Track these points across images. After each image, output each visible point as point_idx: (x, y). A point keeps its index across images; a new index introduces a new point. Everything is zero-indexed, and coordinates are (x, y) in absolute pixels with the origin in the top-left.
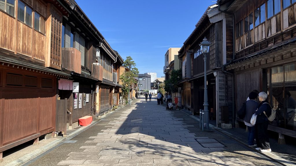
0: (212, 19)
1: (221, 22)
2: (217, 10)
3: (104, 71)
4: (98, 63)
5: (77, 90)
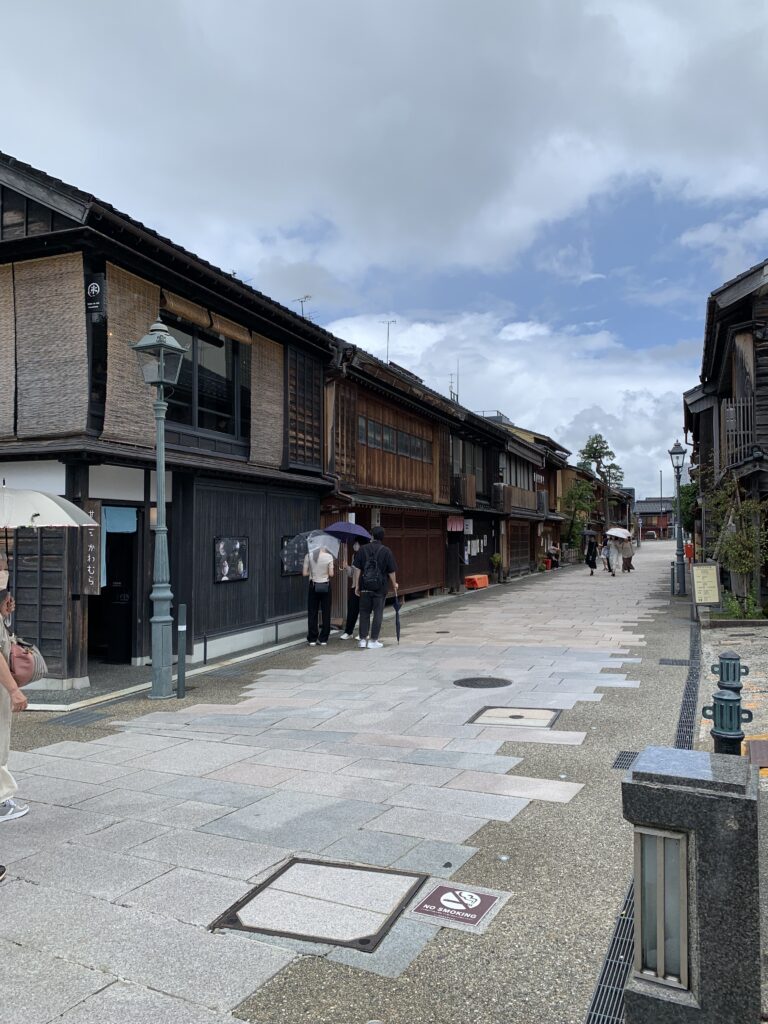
1: (709, 410)
2: (701, 391)
3: (516, 493)
4: (502, 481)
5: (470, 531)
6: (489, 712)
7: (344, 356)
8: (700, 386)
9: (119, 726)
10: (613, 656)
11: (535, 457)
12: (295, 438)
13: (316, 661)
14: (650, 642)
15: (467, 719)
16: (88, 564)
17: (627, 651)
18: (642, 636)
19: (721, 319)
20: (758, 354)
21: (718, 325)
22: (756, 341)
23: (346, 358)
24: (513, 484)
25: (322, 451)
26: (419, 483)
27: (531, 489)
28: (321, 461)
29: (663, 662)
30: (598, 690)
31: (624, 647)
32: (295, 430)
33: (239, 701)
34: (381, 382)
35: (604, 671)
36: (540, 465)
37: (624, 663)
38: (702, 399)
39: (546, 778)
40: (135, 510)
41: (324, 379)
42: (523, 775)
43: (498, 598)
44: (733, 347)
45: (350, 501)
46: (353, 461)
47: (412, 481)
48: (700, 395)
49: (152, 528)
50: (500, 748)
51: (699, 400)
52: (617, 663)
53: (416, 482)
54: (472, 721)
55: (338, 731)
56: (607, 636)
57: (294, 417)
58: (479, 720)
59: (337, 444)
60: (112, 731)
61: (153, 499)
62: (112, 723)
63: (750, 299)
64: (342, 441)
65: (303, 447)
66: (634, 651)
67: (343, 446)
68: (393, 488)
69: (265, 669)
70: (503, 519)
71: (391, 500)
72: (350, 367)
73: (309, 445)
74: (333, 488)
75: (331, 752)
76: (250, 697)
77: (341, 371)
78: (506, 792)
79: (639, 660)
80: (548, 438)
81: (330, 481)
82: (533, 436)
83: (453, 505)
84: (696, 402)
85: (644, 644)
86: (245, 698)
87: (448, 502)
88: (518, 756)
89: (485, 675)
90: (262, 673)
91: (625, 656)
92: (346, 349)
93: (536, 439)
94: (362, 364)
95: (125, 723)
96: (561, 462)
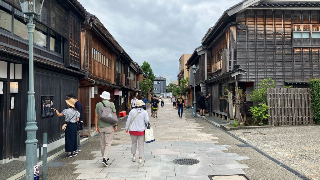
0: (199, 53)
1: (204, 54)
2: (202, 48)
4: (128, 77)
5: (121, 95)
7: (91, 19)
8: (202, 46)
11: (136, 69)
12: (71, 53)
13: (94, 154)
20: (237, 34)
22: (237, 29)
23: (91, 20)
25: (80, 60)
26: (108, 76)
27: (134, 80)
28: (79, 64)
29: (239, 146)
32: (71, 49)
37: (226, 147)
41: (81, 29)
46: (91, 65)
47: (106, 75)
48: (201, 49)
57: (71, 44)
63: (236, 14)
64: (88, 56)
65: (74, 57)
66: (219, 141)
67: (88, 58)
68: (101, 78)
70: (129, 91)
72: (93, 24)
73: (76, 56)
74: (86, 76)
77: (90, 26)
81: (84, 73)
84: (200, 51)
87: (116, 84)
90: (74, 163)
91: (220, 144)
92: (92, 17)
94: (97, 24)
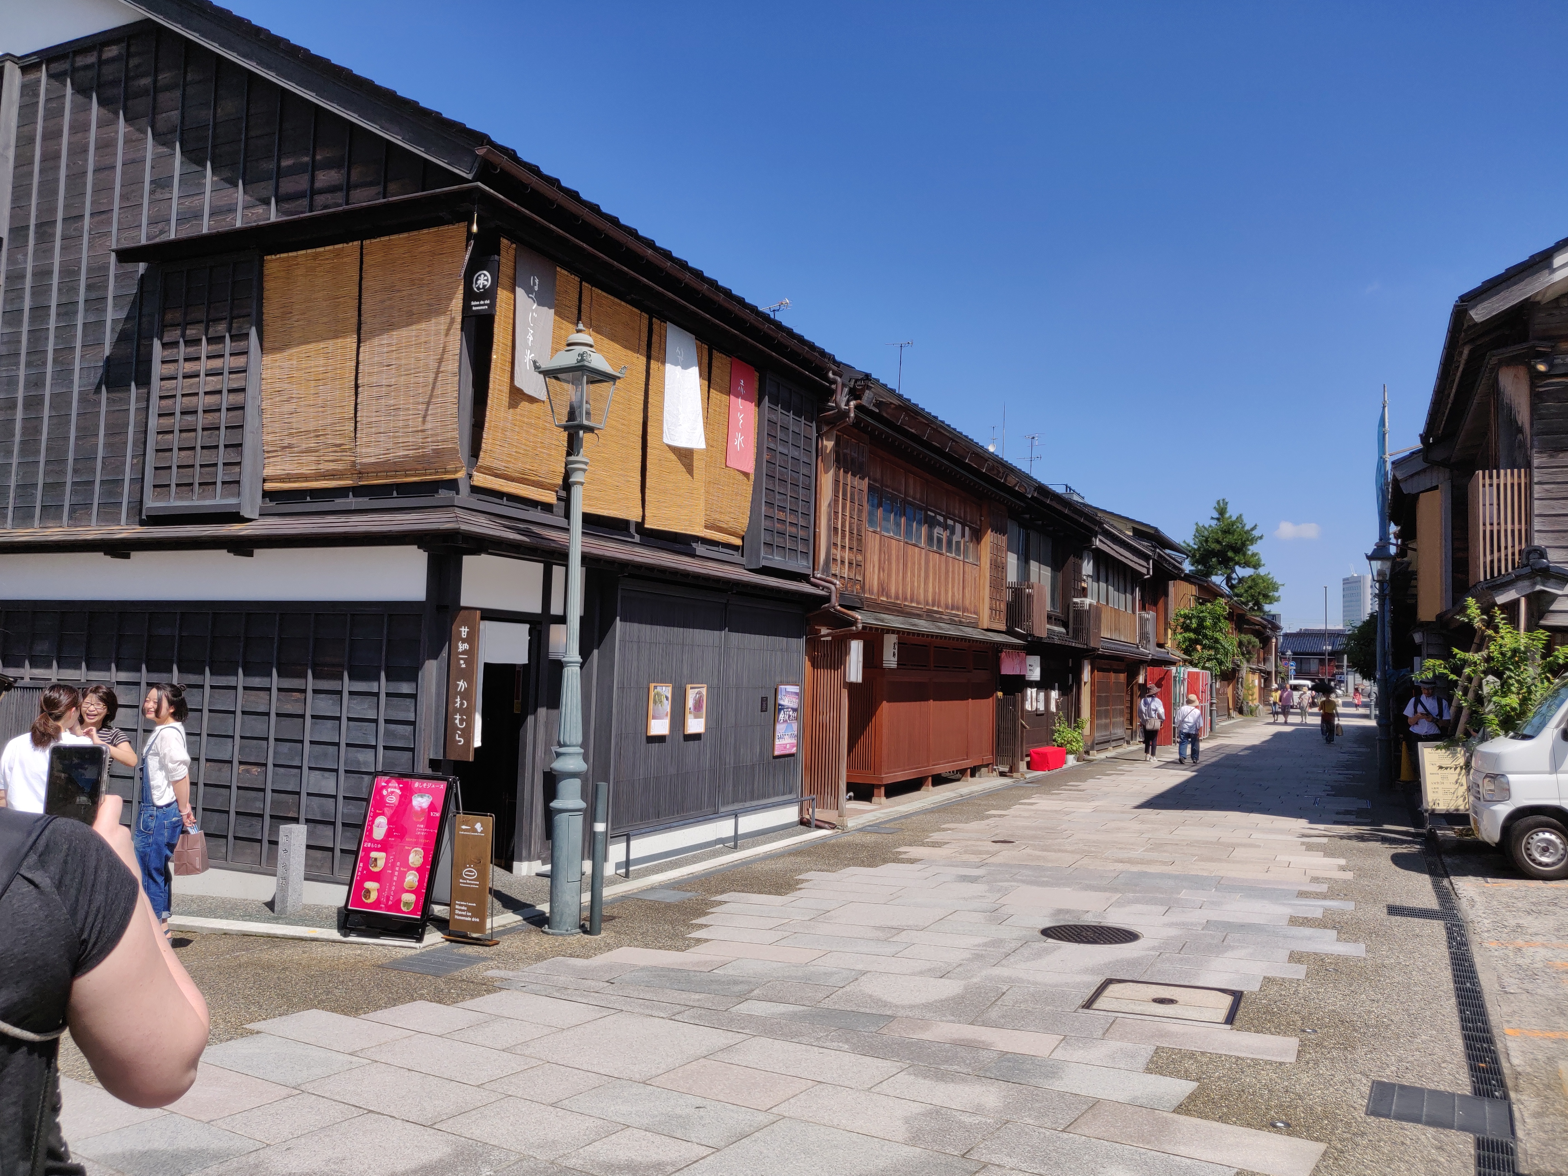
0: (1409, 482)
2: (1420, 459)
3: (1106, 618)
4: (1085, 596)
5: (1035, 674)
6: (1112, 988)
7: (852, 390)
8: (1419, 451)
9: (502, 979)
10: (1302, 894)
11: (1135, 559)
12: (772, 519)
13: (803, 881)
14: (1361, 873)
15: (1080, 1002)
16: (456, 711)
17: (1323, 888)
18: (1342, 862)
19: (1472, 341)
20: (1536, 398)
21: (1466, 352)
22: (1535, 377)
23: (855, 394)
24: (1103, 602)
25: (811, 539)
26: (958, 597)
27: (1130, 611)
28: (810, 555)
29: (1394, 910)
30: (1295, 957)
31: (1315, 880)
33: (688, 947)
34: (906, 433)
35: (1294, 921)
36: (1144, 571)
37: (1326, 910)
38: (1424, 471)
39: (1249, 1125)
40: (527, 626)
41: (818, 428)
42: (1207, 1117)
43: (1083, 785)
44: (1495, 388)
45: (854, 622)
46: (860, 558)
47: (946, 591)
48: (1420, 464)
49: (552, 657)
50: (1151, 1061)
51: (1417, 473)
52: (1315, 909)
53: (952, 594)
54: (1088, 1004)
55: (862, 1010)
56: (1283, 858)
58: (1100, 1003)
59: (836, 529)
60: (489, 987)
61: (556, 609)
62: (490, 973)
63: (1527, 307)
64: (843, 525)
65: (781, 534)
66: (1336, 891)
67: (843, 531)
68: (918, 602)
69: (723, 892)
70: (1086, 658)
71: (916, 621)
72: (860, 408)
73: (792, 529)
74: (827, 599)
75: (854, 1049)
76: (707, 940)
77: (846, 413)
78: (1182, 1150)
79: (1350, 906)
80: (1156, 529)
81: (824, 588)
82: (1130, 525)
83: (1010, 632)
84: (1412, 476)
85: (1349, 875)
86: (699, 941)
87: (1003, 627)
88: (1187, 1076)
89: (1090, 919)
90: (719, 898)
91: (1324, 896)
92: (856, 380)
93: (1135, 530)
94: (878, 404)
95: (510, 974)
96: (1175, 567)
